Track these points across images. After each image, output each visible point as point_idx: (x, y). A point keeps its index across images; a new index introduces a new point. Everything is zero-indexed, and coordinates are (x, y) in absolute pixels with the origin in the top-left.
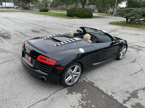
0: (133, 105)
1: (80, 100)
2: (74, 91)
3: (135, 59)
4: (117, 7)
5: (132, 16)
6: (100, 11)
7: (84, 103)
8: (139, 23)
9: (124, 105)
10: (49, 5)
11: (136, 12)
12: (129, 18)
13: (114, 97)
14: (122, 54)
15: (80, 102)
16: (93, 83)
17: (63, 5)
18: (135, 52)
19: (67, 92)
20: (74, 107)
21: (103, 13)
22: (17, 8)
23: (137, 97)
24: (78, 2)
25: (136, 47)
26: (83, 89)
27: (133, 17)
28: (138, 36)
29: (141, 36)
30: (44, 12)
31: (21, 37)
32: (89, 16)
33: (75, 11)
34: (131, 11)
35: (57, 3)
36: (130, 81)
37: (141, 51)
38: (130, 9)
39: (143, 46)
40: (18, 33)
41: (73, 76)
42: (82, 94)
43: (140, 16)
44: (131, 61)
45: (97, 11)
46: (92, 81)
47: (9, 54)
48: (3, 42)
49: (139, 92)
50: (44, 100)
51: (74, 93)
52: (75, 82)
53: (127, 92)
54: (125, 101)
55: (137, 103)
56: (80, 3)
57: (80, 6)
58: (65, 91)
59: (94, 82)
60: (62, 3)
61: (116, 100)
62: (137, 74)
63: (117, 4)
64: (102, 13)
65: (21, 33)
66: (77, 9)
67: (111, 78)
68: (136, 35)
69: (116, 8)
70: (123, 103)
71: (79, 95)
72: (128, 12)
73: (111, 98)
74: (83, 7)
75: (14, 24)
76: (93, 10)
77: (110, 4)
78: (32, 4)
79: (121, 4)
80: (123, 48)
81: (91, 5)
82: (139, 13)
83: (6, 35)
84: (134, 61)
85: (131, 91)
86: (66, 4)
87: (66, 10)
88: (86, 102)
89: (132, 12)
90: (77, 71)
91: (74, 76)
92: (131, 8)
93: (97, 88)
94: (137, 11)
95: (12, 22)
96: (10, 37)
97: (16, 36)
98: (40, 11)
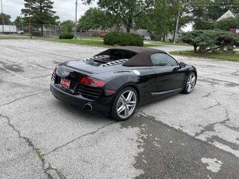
0: (209, 138)
1: (139, 134)
2: (129, 125)
3: (209, 93)
4: (179, 31)
5: (202, 41)
6: (153, 38)
7: (144, 136)
8: (213, 51)
9: (196, 137)
10: (74, 29)
11: (207, 35)
12: (198, 45)
13: (184, 131)
14: (190, 86)
15: (139, 135)
16: (154, 118)
17: (97, 27)
18: (209, 86)
19: (120, 126)
20: (132, 140)
21: (158, 41)
22: (22, 33)
23: (214, 130)
24: (120, 24)
25: (210, 80)
26: (142, 123)
27: (204, 43)
28: (212, 67)
29: (217, 68)
30: (67, 39)
31: (39, 70)
32: (138, 44)
33: (117, 36)
34: (200, 34)
35: (88, 25)
36: (203, 116)
37: (217, 85)
38: (198, 31)
39: (219, 79)
40: (33, 65)
41: (126, 106)
42: (141, 128)
43: (213, 40)
44: (204, 95)
45: (148, 38)
46: (152, 116)
47: (28, 89)
48: (13, 75)
49: (215, 125)
50: (91, 133)
51: (130, 127)
52: (129, 114)
53: (200, 126)
54: (197, 134)
55: (214, 136)
56: (123, 24)
57: (124, 29)
58: (117, 125)
59: (155, 116)
60: (97, 25)
61: (186, 134)
62: (212, 108)
63: (179, 27)
64: (156, 40)
65: (38, 65)
66: (119, 34)
67: (177, 112)
68: (209, 67)
69: (178, 33)
70: (196, 135)
71: (137, 129)
72: (196, 36)
73: (179, 131)
74: (128, 31)
75: (23, 54)
76: (143, 36)
77: (168, 26)
78: (46, 28)
79: (185, 27)
80: (191, 76)
81: (138, 29)
82: (212, 37)
83: (15, 67)
84: (208, 95)
85: (206, 124)
86: (101, 27)
87: (101, 37)
88: (147, 135)
89: (202, 36)
90: (132, 100)
91: (128, 105)
92: (200, 30)
93: (160, 123)
94: (209, 33)
95: (19, 52)
96: (22, 69)
97: (31, 68)
98: (61, 38)
